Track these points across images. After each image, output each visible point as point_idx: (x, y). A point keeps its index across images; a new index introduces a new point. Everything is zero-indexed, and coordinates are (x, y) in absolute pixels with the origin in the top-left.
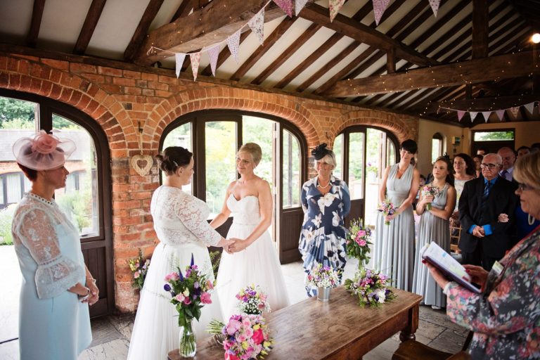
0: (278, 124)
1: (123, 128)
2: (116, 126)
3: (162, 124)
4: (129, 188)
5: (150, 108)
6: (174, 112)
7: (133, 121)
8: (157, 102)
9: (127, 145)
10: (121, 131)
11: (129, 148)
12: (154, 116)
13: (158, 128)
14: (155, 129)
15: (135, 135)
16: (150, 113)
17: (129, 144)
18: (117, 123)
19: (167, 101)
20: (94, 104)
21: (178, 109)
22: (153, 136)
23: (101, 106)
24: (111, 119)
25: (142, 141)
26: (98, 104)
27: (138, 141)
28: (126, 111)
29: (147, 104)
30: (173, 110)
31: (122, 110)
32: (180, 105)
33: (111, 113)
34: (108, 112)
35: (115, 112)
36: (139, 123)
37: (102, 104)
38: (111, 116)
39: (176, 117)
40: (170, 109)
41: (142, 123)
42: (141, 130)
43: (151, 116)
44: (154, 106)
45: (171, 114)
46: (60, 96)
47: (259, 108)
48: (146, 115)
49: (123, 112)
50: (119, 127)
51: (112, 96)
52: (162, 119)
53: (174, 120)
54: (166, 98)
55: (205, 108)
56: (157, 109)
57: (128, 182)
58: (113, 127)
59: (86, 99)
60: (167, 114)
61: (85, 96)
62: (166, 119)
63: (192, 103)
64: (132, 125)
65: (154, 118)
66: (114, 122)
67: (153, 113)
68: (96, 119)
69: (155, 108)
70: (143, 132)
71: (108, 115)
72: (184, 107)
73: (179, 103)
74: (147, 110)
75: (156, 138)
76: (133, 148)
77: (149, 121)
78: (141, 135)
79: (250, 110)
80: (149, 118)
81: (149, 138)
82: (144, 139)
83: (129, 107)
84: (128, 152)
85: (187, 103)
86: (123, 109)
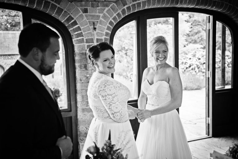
0: (211, 17)
1: (82, 28)
2: (77, 26)
3: (111, 23)
4: (87, 73)
5: (101, 11)
6: (121, 13)
7: (89, 22)
8: (107, 6)
9: (85, 41)
10: (80, 30)
11: (86, 42)
12: (105, 17)
13: (108, 26)
14: (106, 27)
15: (90, 33)
16: (101, 15)
17: (86, 40)
18: (77, 24)
19: (115, 4)
20: (60, 11)
21: (124, 10)
22: (104, 33)
23: (65, 12)
24: (73, 21)
25: (96, 37)
26: (62, 10)
27: (93, 37)
28: (84, 14)
29: (99, 8)
30: (120, 11)
31: (80, 14)
32: (125, 7)
33: (73, 17)
34: (70, 16)
35: (75, 16)
36: (94, 23)
37: (65, 10)
38: (73, 19)
39: (123, 17)
40: (117, 10)
41: (96, 23)
42: (95, 29)
43: (103, 17)
44: (105, 9)
45: (119, 15)
46: (35, 6)
47: (193, 4)
48: (99, 16)
49: (81, 16)
50: (79, 27)
51: (73, 3)
52: (111, 19)
53: (120, 19)
54: (114, 2)
55: (146, 8)
56: (107, 12)
57: (86, 69)
58: (74, 27)
59: (54, 7)
60: (115, 15)
61: (53, 4)
62: (114, 19)
63: (135, 5)
64: (89, 25)
65: (105, 19)
66: (75, 23)
67: (104, 14)
68: (62, 22)
69: (105, 10)
70: (97, 29)
71: (70, 18)
72: (129, 8)
73: (124, 6)
74: (99, 13)
75: (107, 34)
76: (89, 43)
77: (101, 21)
78: (95, 33)
79: (185, 6)
80: (101, 19)
81: (102, 35)
82: (98, 36)
83: (86, 11)
84: (86, 46)
85: (130, 5)
86: (81, 13)
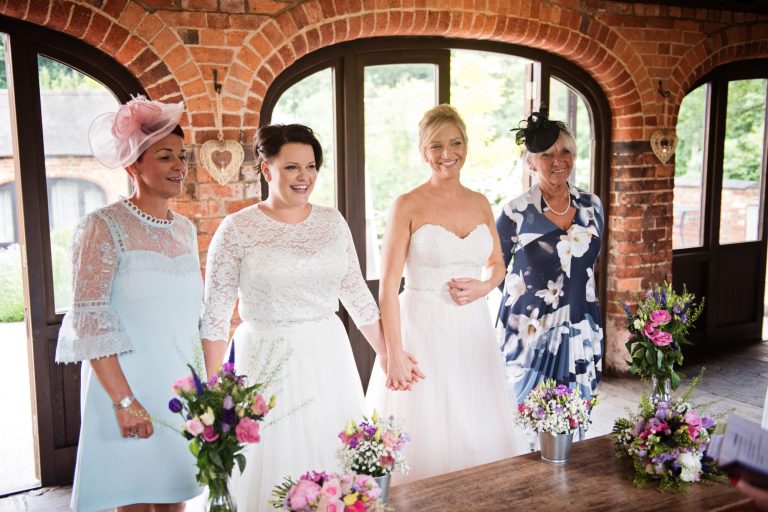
0: (538, 66)
1: (181, 84)
2: (167, 79)
3: (263, 73)
4: (196, 209)
5: (237, 40)
6: (291, 46)
7: (202, 68)
8: (252, 25)
9: (190, 120)
10: (177, 89)
11: (195, 124)
12: (246, 55)
13: (255, 83)
14: (250, 85)
15: (205, 98)
16: (237, 50)
17: (194, 116)
18: (168, 73)
19: (275, 22)
20: (119, 34)
21: (299, 39)
22: (245, 100)
23: (134, 37)
24: (155, 64)
25: (221, 111)
26: (126, 33)
27: (212, 111)
28: (187, 47)
29: (230, 30)
30: (288, 42)
31: (177, 44)
32: (303, 31)
33: (156, 52)
34: (148, 51)
35: (162, 49)
36: (215, 72)
37: (135, 32)
38: (155, 58)
39: (296, 57)
40: (280, 39)
41: (220, 71)
42: (218, 87)
43: (240, 56)
44: (246, 34)
45: (284, 51)
46: (48, 19)
47: (487, 30)
48: (228, 55)
49: (180, 50)
50: (172, 81)
51: (156, 14)
52: (263, 63)
53: (290, 64)
54: (271, 16)
55: (361, 35)
56: (253, 41)
57: (193, 197)
58: (160, 82)
59: (101, 24)
60: (274, 51)
61: (98, 16)
62: (273, 61)
63: (329, 25)
64: (200, 76)
65: (247, 62)
66: (162, 70)
67: (245, 48)
68: (126, 65)
69: (248, 39)
70: (224, 90)
71: (149, 57)
72: (312, 34)
73: (301, 27)
74: (230, 43)
75: (252, 103)
76: (203, 126)
77: (235, 67)
78: (218, 98)
79: (467, 35)
80: (235, 60)
81: (238, 104)
82: (226, 106)
83: (192, 38)
84: (193, 135)
85: (318, 26)
86: (180, 42)
